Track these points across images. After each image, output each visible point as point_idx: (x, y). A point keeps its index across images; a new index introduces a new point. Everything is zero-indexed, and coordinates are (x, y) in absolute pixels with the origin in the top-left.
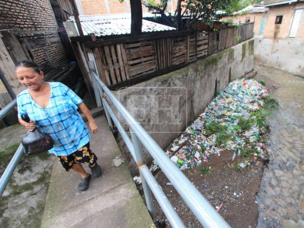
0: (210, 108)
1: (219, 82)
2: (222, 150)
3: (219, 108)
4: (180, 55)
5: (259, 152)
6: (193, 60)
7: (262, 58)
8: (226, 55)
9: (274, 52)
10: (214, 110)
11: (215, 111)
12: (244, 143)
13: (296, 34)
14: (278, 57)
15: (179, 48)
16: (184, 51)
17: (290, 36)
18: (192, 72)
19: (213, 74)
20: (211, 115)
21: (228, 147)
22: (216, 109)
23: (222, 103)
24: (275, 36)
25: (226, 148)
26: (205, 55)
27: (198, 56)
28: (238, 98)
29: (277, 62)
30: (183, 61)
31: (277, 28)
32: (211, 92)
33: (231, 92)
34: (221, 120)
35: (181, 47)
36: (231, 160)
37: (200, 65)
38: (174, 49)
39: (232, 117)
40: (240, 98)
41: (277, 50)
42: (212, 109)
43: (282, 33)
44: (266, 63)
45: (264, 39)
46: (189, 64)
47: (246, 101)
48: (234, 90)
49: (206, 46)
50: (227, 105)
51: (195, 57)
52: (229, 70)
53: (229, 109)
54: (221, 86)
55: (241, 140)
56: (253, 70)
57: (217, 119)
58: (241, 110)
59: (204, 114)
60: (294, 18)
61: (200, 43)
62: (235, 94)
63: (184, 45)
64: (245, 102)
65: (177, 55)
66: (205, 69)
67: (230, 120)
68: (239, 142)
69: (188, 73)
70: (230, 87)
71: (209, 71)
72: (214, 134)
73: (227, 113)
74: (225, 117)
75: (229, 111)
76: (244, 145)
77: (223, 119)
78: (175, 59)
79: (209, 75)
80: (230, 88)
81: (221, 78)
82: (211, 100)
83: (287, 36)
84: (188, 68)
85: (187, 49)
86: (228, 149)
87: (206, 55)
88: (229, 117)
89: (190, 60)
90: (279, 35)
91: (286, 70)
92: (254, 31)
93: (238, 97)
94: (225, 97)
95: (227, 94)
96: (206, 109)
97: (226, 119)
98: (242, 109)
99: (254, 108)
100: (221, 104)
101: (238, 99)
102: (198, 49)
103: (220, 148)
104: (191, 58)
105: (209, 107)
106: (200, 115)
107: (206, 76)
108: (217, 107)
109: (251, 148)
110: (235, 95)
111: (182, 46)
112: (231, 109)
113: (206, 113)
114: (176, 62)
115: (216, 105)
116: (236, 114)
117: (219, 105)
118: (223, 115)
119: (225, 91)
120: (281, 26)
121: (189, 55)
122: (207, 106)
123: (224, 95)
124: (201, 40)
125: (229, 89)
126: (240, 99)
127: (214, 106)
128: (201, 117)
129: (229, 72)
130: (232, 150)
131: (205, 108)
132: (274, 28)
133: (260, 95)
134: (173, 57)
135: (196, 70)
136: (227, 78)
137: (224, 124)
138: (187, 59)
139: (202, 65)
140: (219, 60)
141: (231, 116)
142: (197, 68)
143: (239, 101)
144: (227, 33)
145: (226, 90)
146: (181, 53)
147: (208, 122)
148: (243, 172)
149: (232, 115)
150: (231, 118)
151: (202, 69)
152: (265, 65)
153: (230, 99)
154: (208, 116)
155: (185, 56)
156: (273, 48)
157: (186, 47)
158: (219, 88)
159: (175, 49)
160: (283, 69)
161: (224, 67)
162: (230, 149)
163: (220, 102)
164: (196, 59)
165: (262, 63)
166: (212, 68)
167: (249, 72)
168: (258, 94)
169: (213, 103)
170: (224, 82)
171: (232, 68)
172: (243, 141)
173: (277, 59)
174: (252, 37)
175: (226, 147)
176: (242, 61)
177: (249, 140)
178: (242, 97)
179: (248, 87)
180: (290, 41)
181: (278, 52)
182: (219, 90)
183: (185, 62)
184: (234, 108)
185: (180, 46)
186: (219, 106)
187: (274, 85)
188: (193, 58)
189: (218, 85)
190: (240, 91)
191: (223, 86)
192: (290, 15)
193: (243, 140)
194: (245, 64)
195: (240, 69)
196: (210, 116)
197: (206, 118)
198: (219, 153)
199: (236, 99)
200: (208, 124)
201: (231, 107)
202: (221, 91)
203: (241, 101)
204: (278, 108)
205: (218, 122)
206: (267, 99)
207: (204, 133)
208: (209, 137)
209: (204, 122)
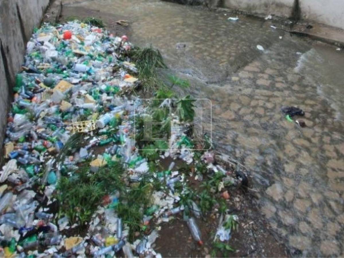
0: (20, 136)
1: (8, 50)
2: (153, 236)
3: (49, 125)
10: (35, 136)
11: (40, 137)
12: (183, 177)
20: (38, 158)
21: (162, 216)
22: (40, 131)
23: (49, 106)
25: (159, 221)
28: (78, 75)
33: (52, 66)
34: (83, 152)
36: (197, 243)
39: (104, 130)
40: (84, 73)
42: (29, 138)
47: (101, 73)
48: (54, 59)
50: (66, 106)
52: (16, 10)
54: (14, 60)
57: (68, 160)
58: (109, 101)
59: (12, 164)
64: (103, 78)
67: (105, 141)
70: (35, 53)
72: (99, 207)
73: (84, 126)
74: (87, 138)
75: (84, 118)
76: (185, 179)
77: (87, 147)
80: (37, 56)
81: (9, 38)
86: (167, 220)
88: (97, 133)
93: (77, 72)
94: (42, 84)
95: (42, 75)
96: (9, 147)
97: (92, 142)
98: (109, 98)
99: (127, 82)
100: (46, 110)
101: (81, 77)
103: (147, 235)
108: (40, 123)
110: (65, 72)
112: (86, 109)
113: (16, 158)
115: (33, 119)
116: (108, 116)
117: (42, 115)
119: (30, 71)
122: (6, 136)
123: (38, 82)
125: (37, 61)
126: (84, 75)
127: (29, 124)
129: (17, 18)
131: (4, 145)
133: (116, 51)
136: (19, 33)
137: (101, 160)
141: (99, 129)
143: (88, 81)
145: (30, 67)
148: (238, 251)
149: (103, 124)
150: (103, 133)
153: (62, 86)
154: (29, 164)
158: (12, 68)
162: (168, 217)
163: (41, 106)
168: (112, 49)
169: (19, 118)
170: (16, 45)
171: (20, 4)
172: (176, 173)
175: (157, 219)
177: (185, 162)
178: (88, 69)
179: (79, 41)
182: (14, 74)
184: (92, 104)
186: (43, 119)
187: (119, 22)
189: (8, 59)
190: (71, 55)
191: (18, 57)
193: (174, 169)
195: (33, 3)
196: (35, 159)
197: (30, 176)
198: (154, 253)
199: (77, 78)
200: (50, 189)
201: (80, 104)
202: (19, 75)
203: (92, 80)
204: (163, 64)
205: (78, 164)
206: (135, 53)
207: (64, 225)
208: (92, 228)
209: (32, 194)
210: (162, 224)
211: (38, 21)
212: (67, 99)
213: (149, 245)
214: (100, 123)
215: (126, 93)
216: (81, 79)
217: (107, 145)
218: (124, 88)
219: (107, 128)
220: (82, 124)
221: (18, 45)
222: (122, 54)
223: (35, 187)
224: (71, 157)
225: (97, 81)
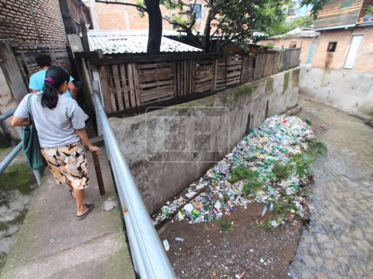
0: (240, 147)
1: (253, 117)
2: (249, 201)
3: (250, 149)
4: (206, 82)
5: (298, 208)
6: (221, 88)
7: (309, 92)
8: (263, 85)
9: (325, 86)
10: (244, 150)
11: (245, 152)
12: (279, 195)
13: (352, 64)
14: (329, 92)
15: (204, 72)
16: (211, 77)
17: (345, 67)
18: (218, 103)
19: (245, 107)
20: (239, 157)
21: (258, 199)
22: (246, 149)
23: (255, 143)
24: (327, 66)
25: (256, 200)
26: (236, 83)
27: (228, 84)
28: (275, 138)
29: (328, 98)
30: (208, 89)
31: (330, 56)
32: (242, 128)
33: (267, 130)
34: (252, 163)
35: (207, 72)
36: (261, 216)
37: (230, 95)
38: (197, 73)
39: (266, 161)
40: (278, 138)
41: (329, 83)
42: (242, 150)
43: (336, 63)
44: (314, 98)
45: (313, 69)
46: (216, 92)
47: (285, 142)
48: (271, 128)
49: (239, 73)
50: (260, 146)
51: (224, 84)
52: (266, 103)
53: (263, 151)
54: (255, 122)
55: (275, 191)
56: (297, 105)
57: (246, 162)
58: (278, 153)
59: (231, 154)
60: (350, 45)
61: (231, 68)
62: (272, 133)
63: (211, 69)
64: (284, 144)
65: (201, 81)
66: (235, 100)
67: (262, 165)
68: (273, 193)
69: (213, 103)
70: (267, 123)
71: (240, 103)
72: (242, 181)
74: (258, 160)
75: (262, 153)
76: (279, 197)
77: (255, 163)
78: (198, 86)
79: (240, 108)
80: (266, 124)
81: (256, 113)
82: (242, 138)
83: (342, 67)
84: (214, 97)
85: (214, 74)
86: (258, 201)
87: (238, 83)
88: (263, 160)
89: (217, 88)
90: (332, 65)
91: (339, 108)
92: (300, 58)
93: (275, 137)
94: (259, 135)
95: (262, 132)
96: (235, 149)
97: (258, 162)
99: (295, 152)
100: (253, 144)
101: (275, 139)
102: (228, 76)
103: (248, 199)
104: (219, 85)
105: (238, 146)
106: (226, 156)
107: (237, 109)
108: (248, 147)
109: (287, 202)
110: (271, 135)
111: (209, 70)
112: (265, 151)
113: (234, 153)
114: (199, 89)
115: (247, 145)
116: (271, 158)
117: (251, 145)
118: (255, 158)
119: (259, 129)
120: (335, 54)
121: (216, 82)
122: (236, 145)
123: (258, 134)
124: (232, 66)
125: (265, 126)
126: (277, 139)
127: (245, 145)
128: (227, 158)
129: (265, 106)
130: (262, 202)
131: (233, 148)
132: (326, 56)
133: (303, 137)
134: (196, 83)
135: (224, 101)
136: (264, 113)
137: (254, 169)
138: (213, 87)
139: (232, 94)
140: (253, 91)
141: (264, 160)
142: (225, 98)
143: (277, 142)
144: (266, 59)
145: (261, 127)
146: (206, 79)
147: (235, 165)
148: (274, 233)
149: (267, 159)
150: (264, 162)
151: (232, 100)
152: (312, 99)
153: (265, 139)
154: (236, 157)
155: (211, 83)
156: (323, 80)
157: (213, 72)
158: (252, 125)
159: (199, 74)
160: (335, 106)
161: (260, 99)
162: (260, 201)
163: (253, 142)
164: (225, 87)
165: (309, 97)
166: (245, 99)
167: (292, 107)
168: (301, 135)
169: (244, 142)
170: (259, 116)
171: (270, 100)
172: (278, 192)
173: (329, 94)
174: (297, 65)
175: (255, 198)
176: (283, 93)
177: (286, 192)
178: (281, 137)
179: (289, 126)
180: (345, 73)
181: (330, 85)
182: (252, 127)
183: (210, 90)
184: (269, 150)
185: (206, 70)
186: (250, 147)
187: (322, 125)
188: (221, 85)
189: (251, 120)
190: (279, 129)
191: (258, 122)
192: (346, 42)
194: (288, 97)
195: (281, 103)
196: (238, 157)
197: (233, 160)
198: (245, 205)
199: (273, 139)
200: (235, 167)
201: (265, 148)
202: (254, 128)
203: (279, 142)
204: (325, 155)
205: (247, 166)
206: (312, 141)
207: (229, 178)
208: (235, 184)
209: (230, 165)
210: (256, 201)
211: (280, 112)
212: (262, 144)
213: (246, 202)
214: (265, 158)
215: (289, 155)
216: (275, 140)
217: (262, 166)
218: (291, 152)
219: (268, 161)
220: (259, 155)
221: (261, 117)
222: (305, 140)
223: (232, 164)
224: (247, 162)
225: (281, 144)
